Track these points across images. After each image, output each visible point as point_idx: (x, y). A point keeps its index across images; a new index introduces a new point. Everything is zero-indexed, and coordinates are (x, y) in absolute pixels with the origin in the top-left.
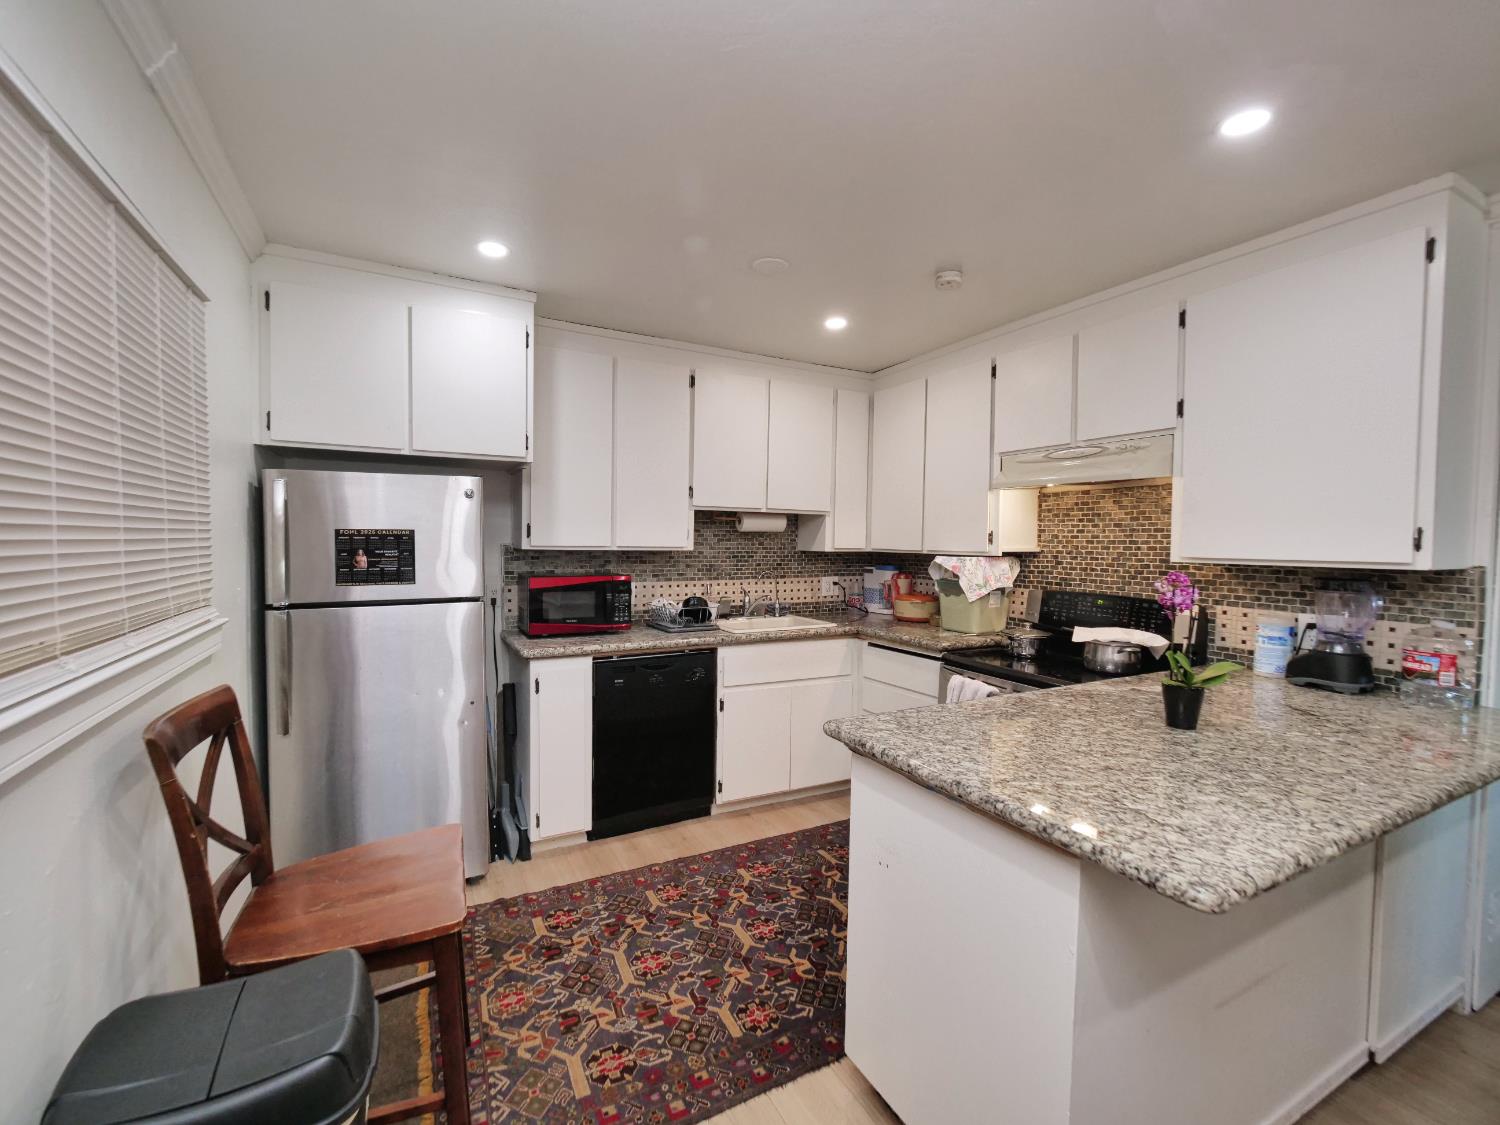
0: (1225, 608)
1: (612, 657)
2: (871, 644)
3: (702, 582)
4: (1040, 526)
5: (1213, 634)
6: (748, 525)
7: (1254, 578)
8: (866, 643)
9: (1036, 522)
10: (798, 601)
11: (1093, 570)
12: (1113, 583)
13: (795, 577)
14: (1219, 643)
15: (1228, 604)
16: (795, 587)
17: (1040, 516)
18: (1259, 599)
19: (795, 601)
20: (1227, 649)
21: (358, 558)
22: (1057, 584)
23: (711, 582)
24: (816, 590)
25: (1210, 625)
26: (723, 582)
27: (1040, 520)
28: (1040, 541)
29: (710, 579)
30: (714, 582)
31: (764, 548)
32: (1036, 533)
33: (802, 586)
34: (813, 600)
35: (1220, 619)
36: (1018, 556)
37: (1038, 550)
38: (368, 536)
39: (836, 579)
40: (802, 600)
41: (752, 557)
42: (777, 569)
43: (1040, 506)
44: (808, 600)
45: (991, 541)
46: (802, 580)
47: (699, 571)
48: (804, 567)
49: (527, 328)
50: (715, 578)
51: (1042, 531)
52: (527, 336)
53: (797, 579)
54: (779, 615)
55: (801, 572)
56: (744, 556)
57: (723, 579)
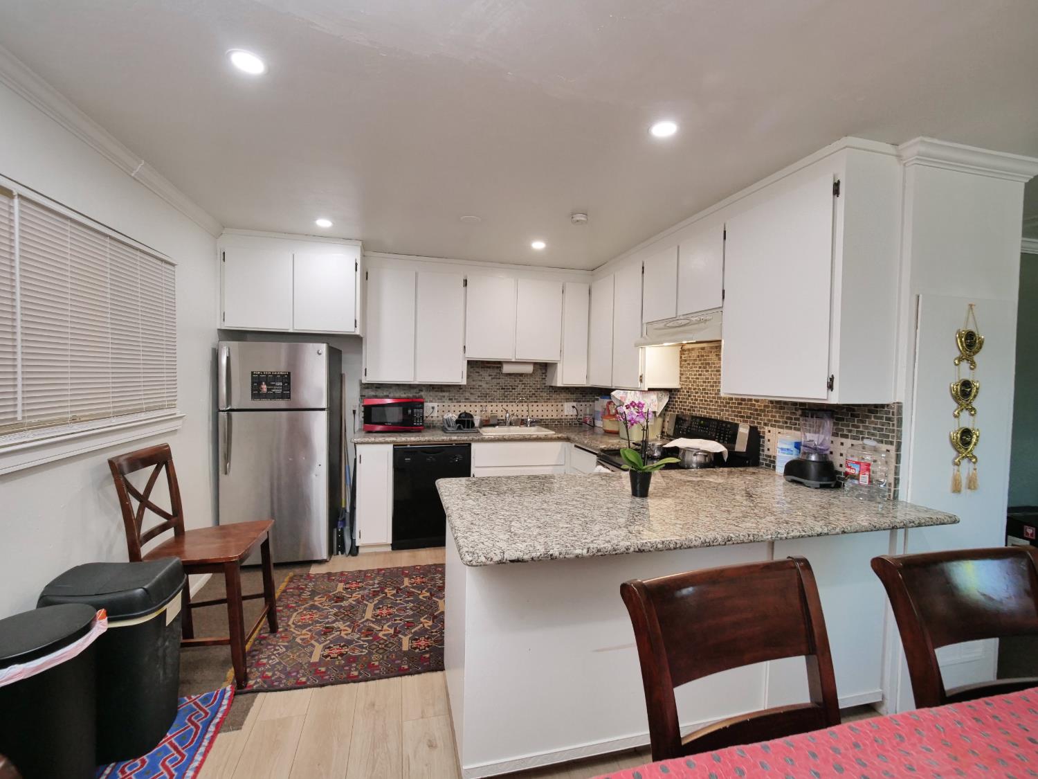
0: (770, 428)
1: (406, 445)
2: (576, 446)
3: (481, 404)
4: (681, 371)
5: (763, 446)
6: (507, 369)
7: (784, 408)
8: (573, 445)
9: (679, 368)
10: (547, 418)
11: (706, 401)
12: (716, 410)
13: (545, 402)
14: (766, 452)
15: (771, 426)
16: (545, 408)
17: (681, 364)
18: (786, 423)
19: (545, 417)
20: (770, 457)
21: (262, 386)
22: (689, 410)
23: (487, 404)
24: (560, 411)
25: (762, 440)
26: (494, 404)
27: (681, 367)
28: (681, 381)
29: (486, 402)
30: (489, 405)
31: (522, 384)
32: (679, 375)
33: (550, 408)
34: (558, 418)
35: (767, 436)
36: (669, 391)
37: (679, 387)
38: (267, 375)
39: (575, 404)
40: (550, 417)
41: (515, 389)
42: (532, 397)
43: (681, 357)
44: (554, 417)
45: (641, 381)
46: (550, 404)
47: (478, 397)
48: (551, 396)
49: (356, 260)
50: (489, 402)
51: (682, 374)
52: (356, 264)
53: (546, 404)
54: (530, 426)
55: (549, 399)
56: (509, 389)
57: (494, 402)
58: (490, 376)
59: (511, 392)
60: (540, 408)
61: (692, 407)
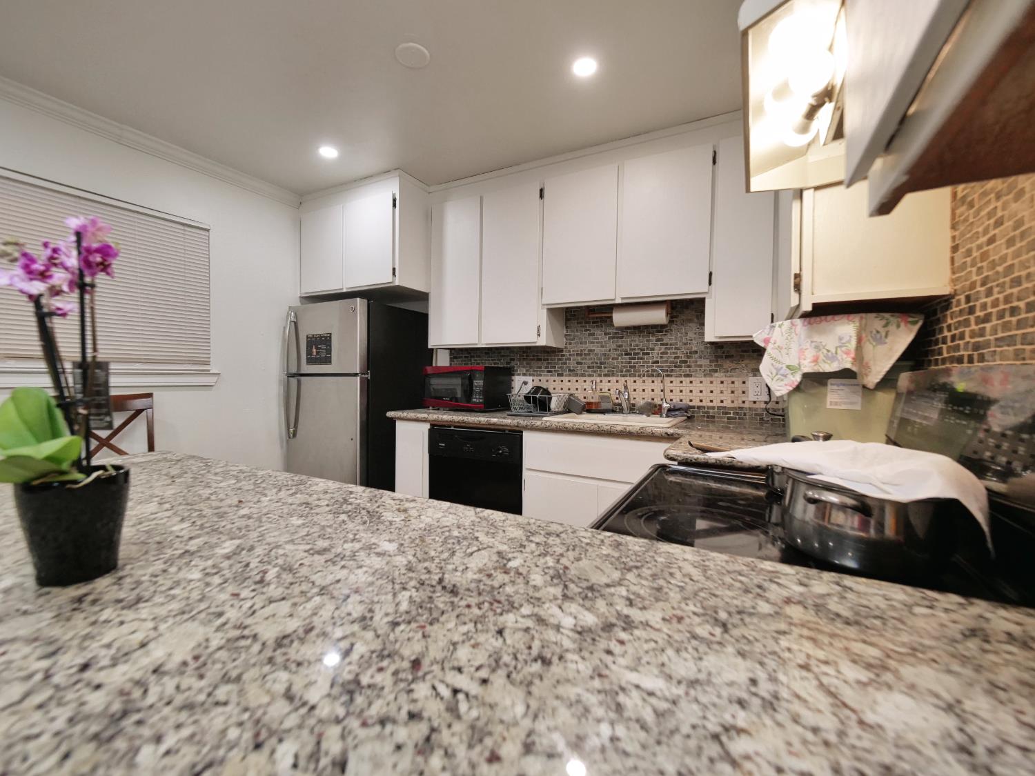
3: (594, 378)
4: (954, 238)
6: (620, 318)
9: (948, 233)
10: (711, 404)
13: (705, 376)
16: (706, 386)
19: (706, 403)
21: (313, 350)
23: (601, 378)
24: (736, 392)
26: (613, 379)
27: (954, 227)
28: (952, 268)
29: (600, 376)
30: (605, 379)
31: (662, 345)
32: (948, 254)
33: (717, 387)
34: (736, 405)
38: (316, 338)
40: (716, 403)
41: (648, 354)
42: (680, 367)
44: (727, 404)
46: (717, 381)
47: (589, 367)
48: (721, 366)
49: (394, 195)
50: (605, 375)
51: (955, 249)
52: (394, 200)
53: (709, 379)
54: (668, 416)
55: (716, 371)
56: (638, 353)
57: (613, 376)
58: (605, 334)
59: (641, 359)
60: (696, 386)
61: (977, 347)
